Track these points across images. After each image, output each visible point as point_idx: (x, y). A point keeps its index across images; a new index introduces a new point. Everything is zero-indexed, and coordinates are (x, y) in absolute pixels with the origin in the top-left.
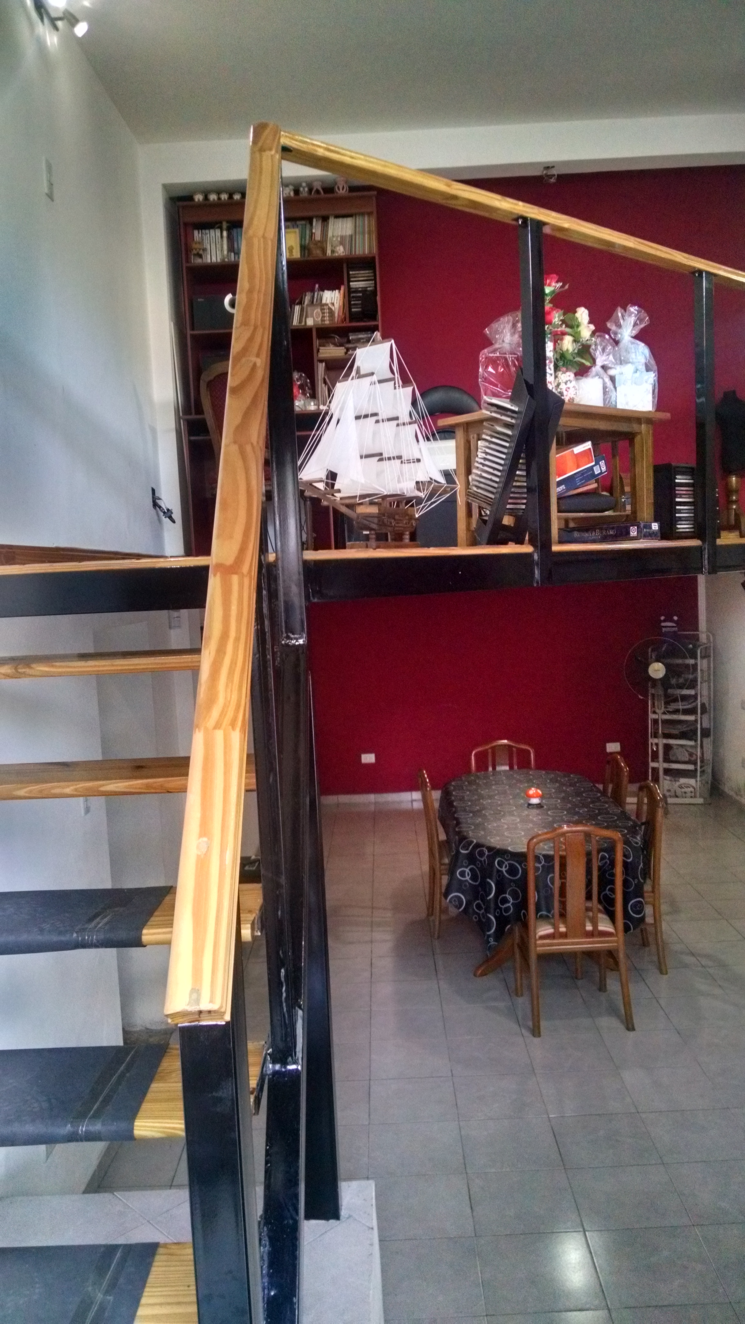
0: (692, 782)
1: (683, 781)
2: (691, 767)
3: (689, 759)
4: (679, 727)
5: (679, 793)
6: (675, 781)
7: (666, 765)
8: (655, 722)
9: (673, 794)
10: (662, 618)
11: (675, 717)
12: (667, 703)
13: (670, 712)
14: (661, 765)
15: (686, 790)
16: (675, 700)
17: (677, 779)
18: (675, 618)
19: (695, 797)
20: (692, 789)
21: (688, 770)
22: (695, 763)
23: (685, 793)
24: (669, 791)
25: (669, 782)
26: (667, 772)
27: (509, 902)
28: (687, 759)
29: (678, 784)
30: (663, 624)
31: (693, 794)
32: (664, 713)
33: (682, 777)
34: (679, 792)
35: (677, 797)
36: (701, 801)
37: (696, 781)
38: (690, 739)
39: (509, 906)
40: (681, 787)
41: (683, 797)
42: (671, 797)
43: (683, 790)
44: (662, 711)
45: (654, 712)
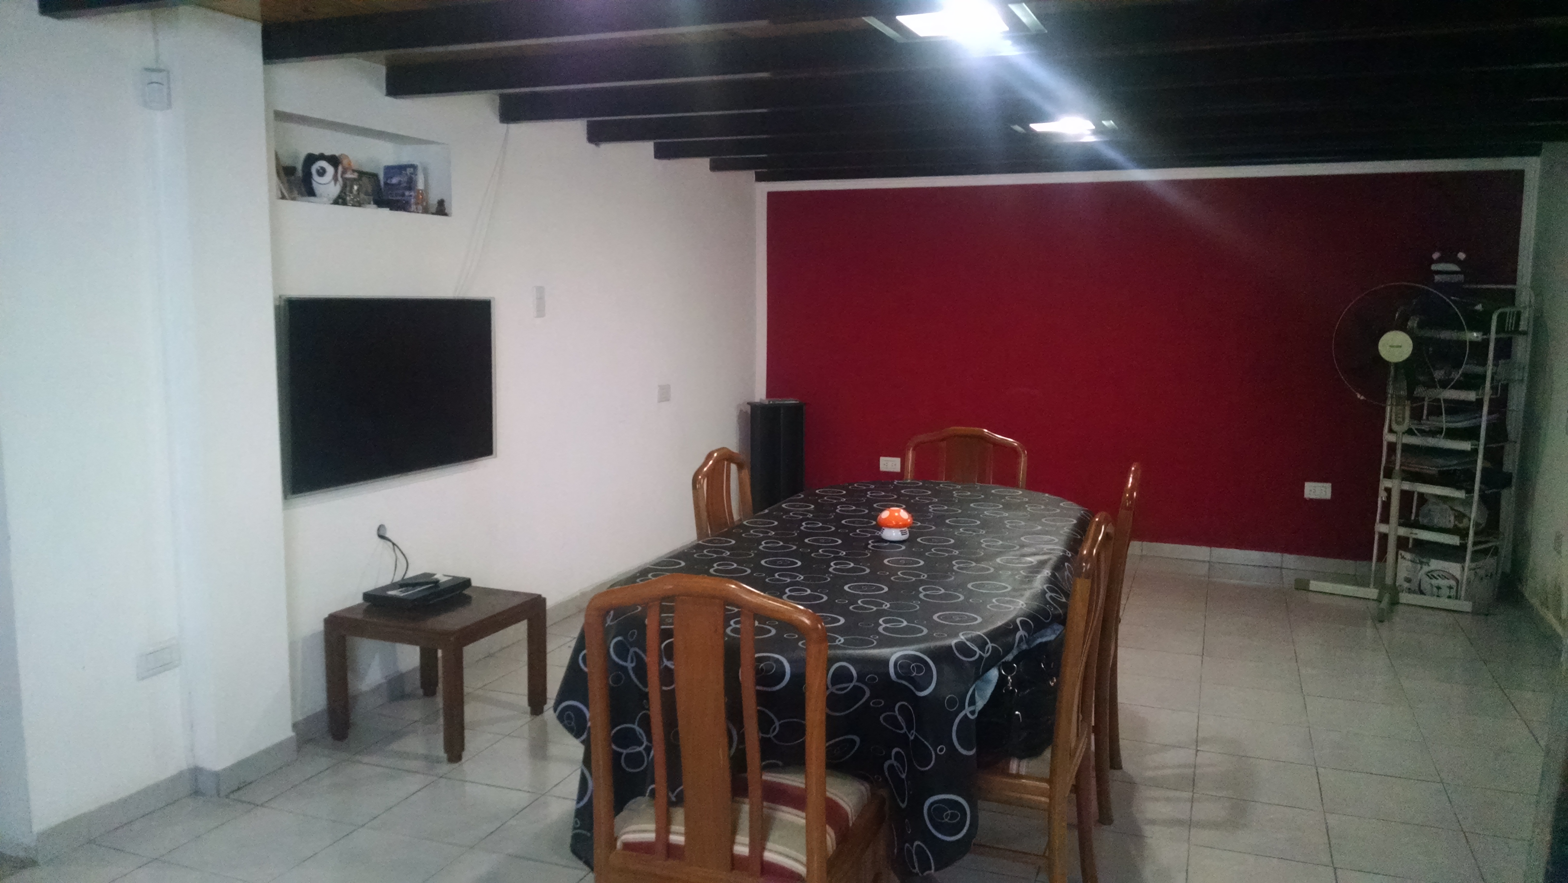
0: (1454, 568)
1: (1436, 564)
2: (1454, 540)
3: (1455, 526)
4: (1440, 461)
5: (1425, 586)
6: (1421, 563)
7: (1403, 531)
8: (1392, 447)
9: (1414, 586)
10: (1436, 256)
11: (1431, 442)
12: (1416, 415)
13: (1423, 433)
14: (1392, 529)
15: (1441, 582)
16: (1435, 411)
17: (1424, 560)
18: (1462, 256)
19: (1456, 598)
20: (1453, 583)
21: (1449, 546)
22: (1463, 533)
23: (1439, 588)
24: (1408, 580)
25: (1409, 563)
26: (1402, 543)
27: (641, 744)
28: (1451, 526)
29: (1426, 569)
30: (1434, 267)
31: (1453, 593)
32: (1410, 432)
33: (1437, 558)
34: (1426, 583)
35: (1422, 593)
36: (1467, 606)
37: (1463, 568)
38: (1458, 488)
39: (640, 753)
40: (1430, 575)
41: (1432, 595)
42: (1410, 591)
43: (1434, 582)
44: (1405, 427)
45: (1391, 431)
